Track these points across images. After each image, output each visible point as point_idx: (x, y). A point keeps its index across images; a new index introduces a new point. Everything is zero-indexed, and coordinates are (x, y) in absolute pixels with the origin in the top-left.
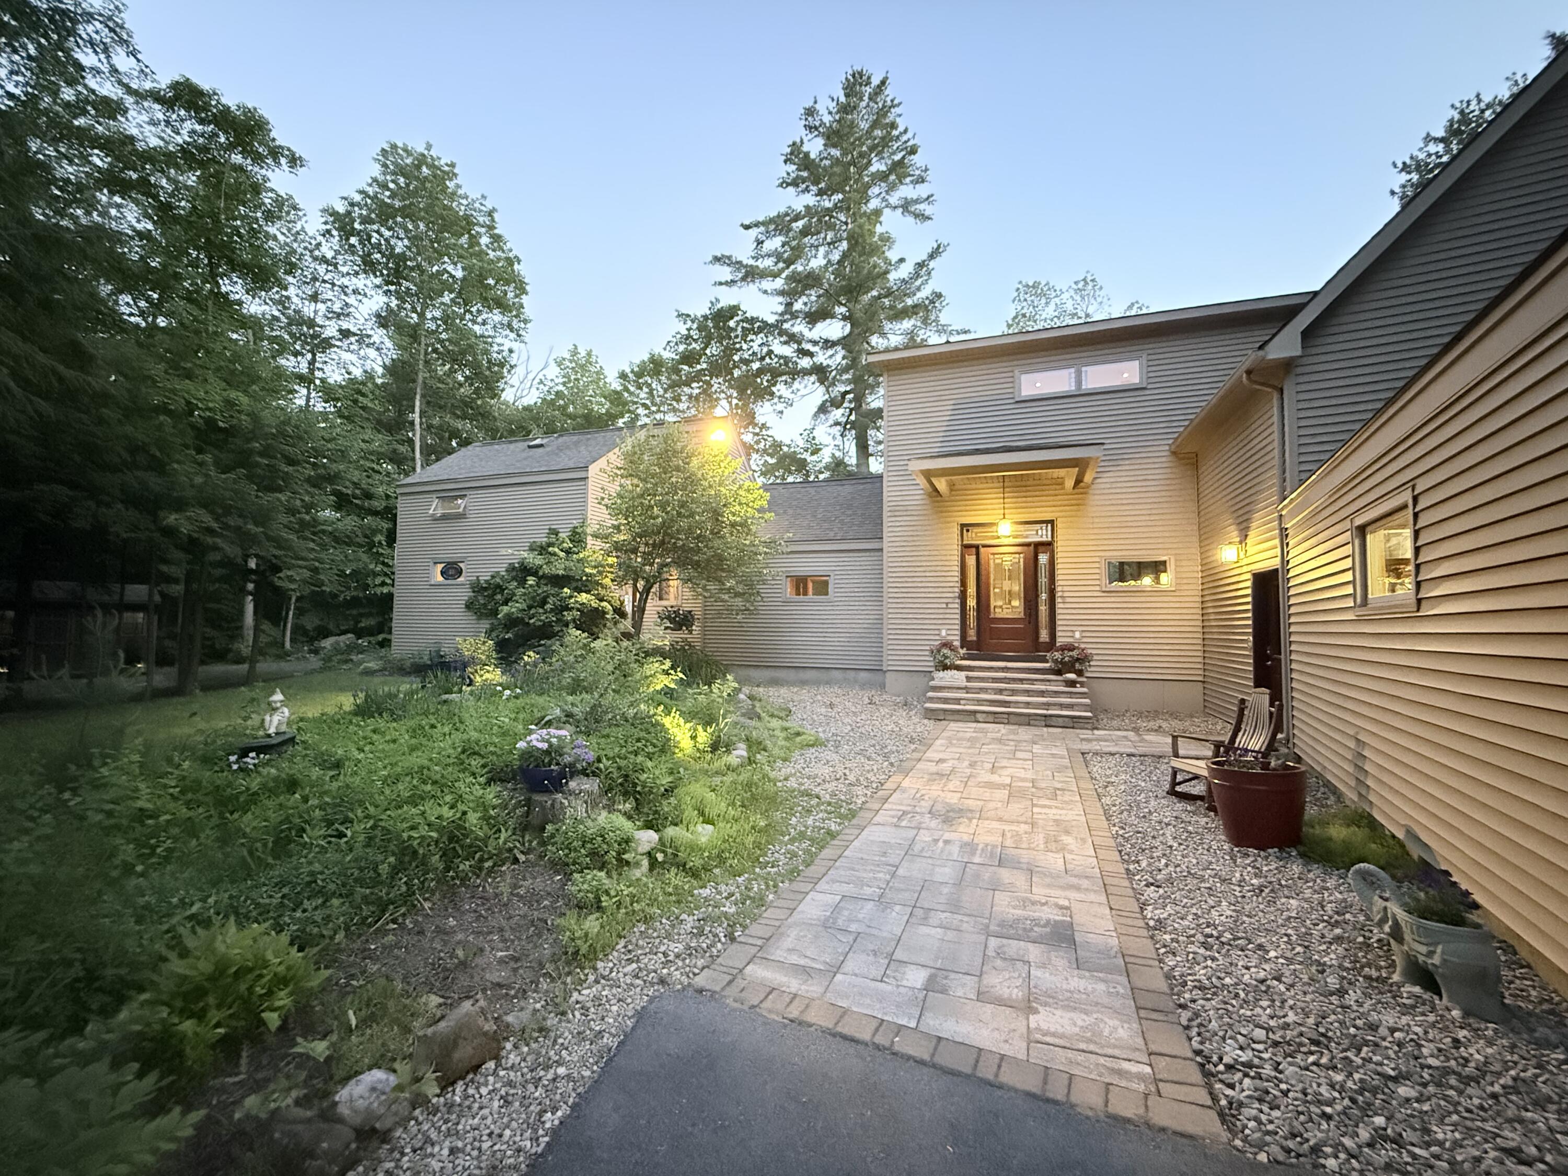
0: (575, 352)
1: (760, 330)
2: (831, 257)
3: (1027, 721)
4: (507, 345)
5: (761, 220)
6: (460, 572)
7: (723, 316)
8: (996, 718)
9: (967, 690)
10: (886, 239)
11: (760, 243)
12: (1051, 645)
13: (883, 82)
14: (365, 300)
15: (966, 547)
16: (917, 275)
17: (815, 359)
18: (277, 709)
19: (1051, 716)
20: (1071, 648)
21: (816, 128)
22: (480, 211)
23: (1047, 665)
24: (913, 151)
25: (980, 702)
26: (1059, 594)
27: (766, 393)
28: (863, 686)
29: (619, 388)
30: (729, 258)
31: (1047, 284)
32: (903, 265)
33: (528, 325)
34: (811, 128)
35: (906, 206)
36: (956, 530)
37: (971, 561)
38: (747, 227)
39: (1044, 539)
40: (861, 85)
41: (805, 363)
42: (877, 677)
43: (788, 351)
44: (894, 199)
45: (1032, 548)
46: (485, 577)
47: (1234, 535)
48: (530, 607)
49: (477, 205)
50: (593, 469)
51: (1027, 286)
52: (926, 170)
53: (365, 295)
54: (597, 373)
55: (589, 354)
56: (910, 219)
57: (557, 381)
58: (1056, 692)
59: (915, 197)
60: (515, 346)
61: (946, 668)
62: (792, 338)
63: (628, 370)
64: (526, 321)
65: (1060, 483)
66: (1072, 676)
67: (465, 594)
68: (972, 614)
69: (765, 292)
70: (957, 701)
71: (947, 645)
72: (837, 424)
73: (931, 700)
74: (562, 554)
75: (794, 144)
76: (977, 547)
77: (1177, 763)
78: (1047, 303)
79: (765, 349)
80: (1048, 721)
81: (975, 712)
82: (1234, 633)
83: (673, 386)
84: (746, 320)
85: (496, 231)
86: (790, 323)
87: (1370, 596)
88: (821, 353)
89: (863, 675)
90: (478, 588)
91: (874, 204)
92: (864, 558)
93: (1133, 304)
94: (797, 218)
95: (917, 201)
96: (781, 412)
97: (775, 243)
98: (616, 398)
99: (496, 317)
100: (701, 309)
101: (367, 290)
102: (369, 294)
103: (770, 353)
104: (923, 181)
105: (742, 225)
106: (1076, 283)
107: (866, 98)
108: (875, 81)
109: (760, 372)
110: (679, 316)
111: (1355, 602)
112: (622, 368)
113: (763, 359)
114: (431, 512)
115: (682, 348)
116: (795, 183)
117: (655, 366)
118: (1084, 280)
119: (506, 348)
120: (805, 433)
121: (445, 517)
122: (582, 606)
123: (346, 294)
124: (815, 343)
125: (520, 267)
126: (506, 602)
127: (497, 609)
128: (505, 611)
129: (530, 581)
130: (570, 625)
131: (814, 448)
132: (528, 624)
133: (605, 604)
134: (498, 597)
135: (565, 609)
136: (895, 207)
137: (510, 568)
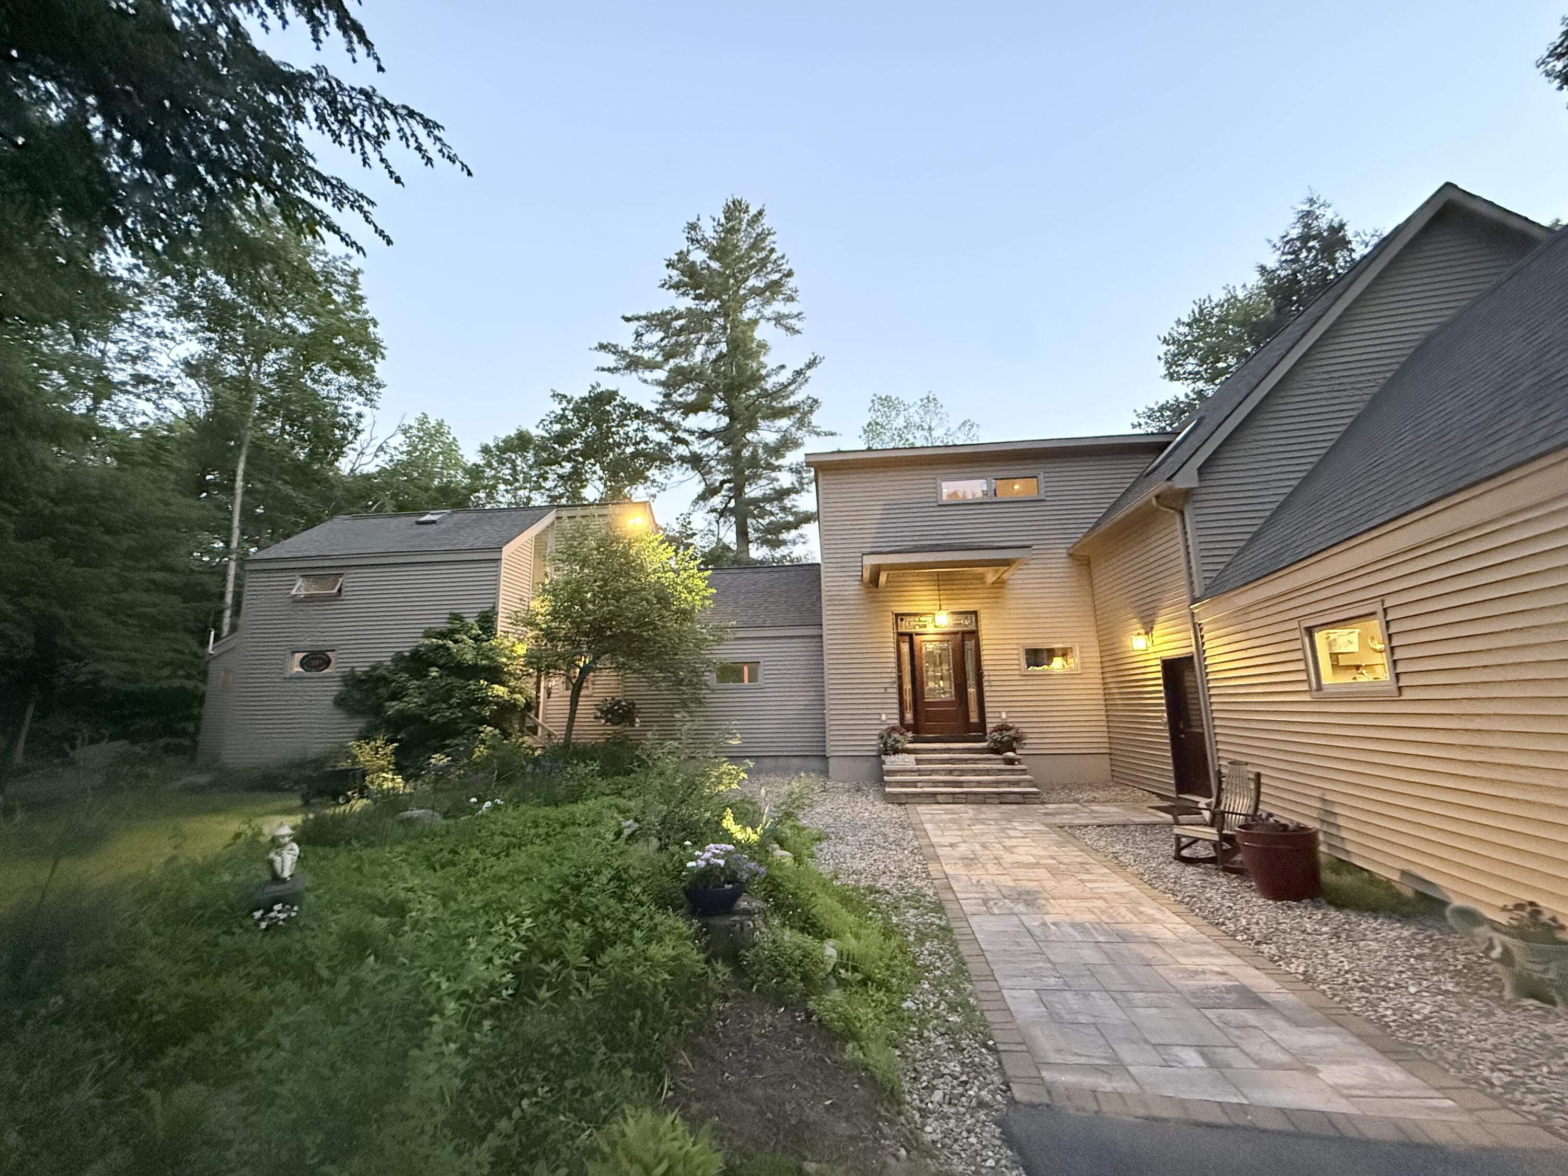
0: (423, 421)
1: (637, 416)
2: (708, 355)
3: (983, 799)
4: (354, 409)
5: (643, 314)
6: (327, 662)
7: (601, 400)
8: (954, 799)
9: (919, 772)
10: (763, 346)
11: (639, 335)
12: (985, 726)
13: (760, 213)
14: (171, 344)
15: (901, 634)
16: (793, 381)
17: (691, 447)
18: (285, 845)
19: (1004, 793)
20: (1007, 728)
21: (699, 242)
22: (342, 270)
23: (984, 744)
24: (790, 274)
25: (936, 784)
26: (985, 678)
27: (638, 476)
29: (482, 463)
30: (615, 347)
31: (898, 398)
32: (783, 371)
33: (381, 390)
34: (693, 240)
35: (778, 319)
36: (891, 618)
37: (905, 648)
38: (628, 320)
39: (969, 628)
40: (740, 211)
41: (681, 450)
43: (663, 438)
44: (768, 311)
45: (959, 636)
46: (362, 668)
47: (1138, 627)
48: (431, 702)
49: (339, 264)
50: (507, 550)
51: (880, 398)
52: (796, 291)
53: (173, 339)
54: (450, 444)
55: (440, 424)
56: (781, 331)
57: (401, 449)
58: (999, 770)
59: (786, 313)
60: (365, 410)
61: (896, 752)
62: (668, 426)
63: (492, 444)
64: (379, 386)
65: (981, 578)
66: (1011, 754)
67: (335, 688)
68: (910, 699)
69: (645, 381)
70: (914, 784)
71: (892, 729)
72: (713, 510)
73: (890, 784)
74: (472, 642)
75: (681, 252)
76: (910, 636)
77: (1177, 830)
78: (898, 415)
79: (640, 435)
81: (934, 794)
82: (1148, 711)
83: (539, 464)
84: (623, 405)
85: (357, 292)
86: (670, 412)
87: (1323, 682)
88: (696, 443)
89: (794, 761)
90: (352, 681)
91: (750, 314)
94: (679, 317)
95: (787, 317)
96: (654, 496)
97: (655, 337)
98: (475, 472)
99: (344, 379)
100: (580, 391)
101: (176, 335)
102: (178, 338)
103: (645, 438)
104: (793, 300)
105: (624, 318)
106: (922, 400)
107: (745, 223)
108: (753, 211)
109: (635, 455)
110: (553, 396)
111: (1310, 686)
112: (485, 442)
113: (638, 443)
114: (293, 592)
115: (557, 427)
116: (676, 286)
117: (522, 442)
118: (928, 398)
119: (353, 412)
120: (682, 518)
121: (310, 599)
122: (497, 699)
123: (149, 336)
124: (692, 433)
125: (376, 330)
126: (394, 697)
127: (381, 705)
128: (394, 707)
129: (434, 672)
130: (484, 721)
131: (690, 532)
132: (428, 721)
133: (517, 696)
134: (383, 691)
135: (474, 702)
136: (769, 319)
137: (399, 658)
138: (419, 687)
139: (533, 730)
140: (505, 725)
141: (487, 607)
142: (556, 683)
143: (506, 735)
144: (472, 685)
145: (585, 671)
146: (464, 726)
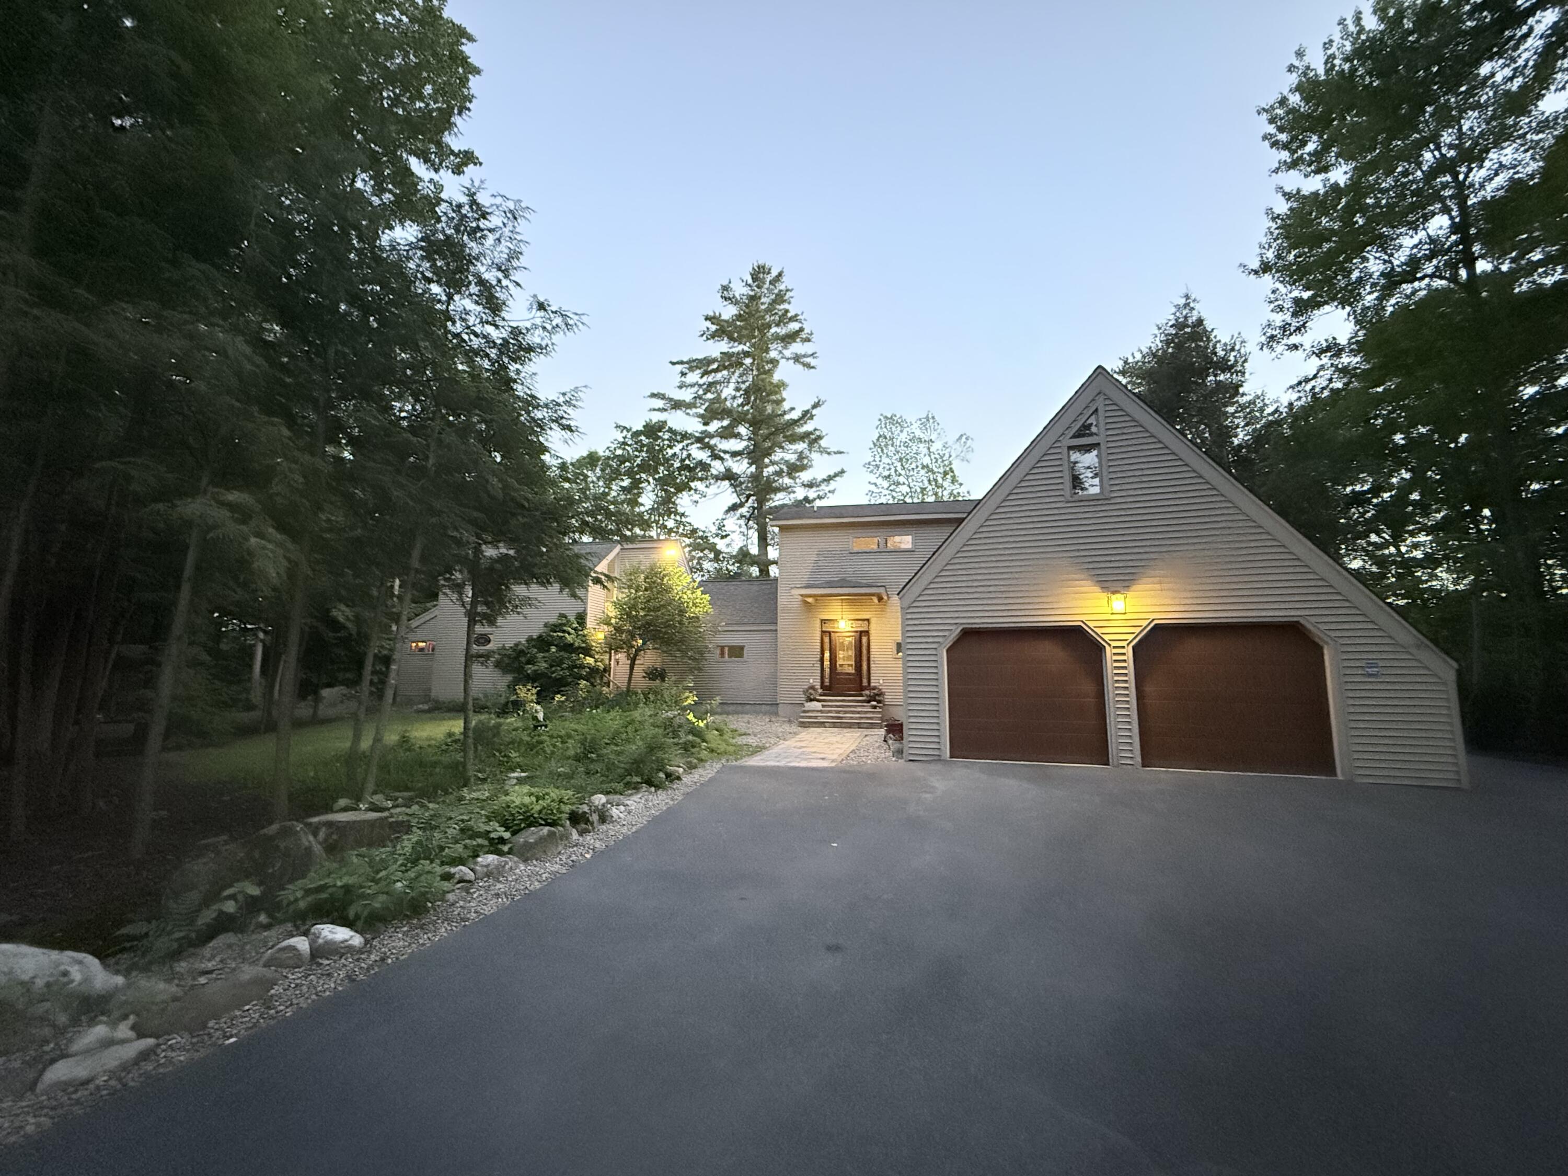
1: (682, 439)
5: (685, 360)
6: (489, 641)
7: (652, 430)
8: (834, 725)
9: (821, 711)
10: (782, 385)
11: (684, 376)
12: (869, 687)
13: (780, 274)
15: (824, 632)
16: (803, 417)
17: (725, 464)
19: (862, 723)
20: (874, 688)
21: (730, 299)
23: (864, 698)
25: (828, 717)
26: (872, 659)
27: (684, 486)
28: (765, 714)
30: (662, 395)
31: (901, 417)
34: (725, 299)
35: (797, 359)
36: (818, 622)
37: (827, 640)
38: (673, 364)
39: (865, 628)
40: (764, 274)
41: (719, 466)
42: (774, 708)
43: (704, 456)
44: (787, 353)
45: (858, 633)
46: (509, 645)
48: (551, 666)
51: (886, 417)
52: (812, 334)
56: (799, 368)
58: (865, 711)
59: (803, 353)
61: (811, 700)
63: (568, 463)
66: (874, 703)
67: (495, 656)
68: (827, 671)
69: (688, 414)
70: (816, 717)
71: (813, 688)
72: (743, 518)
73: (803, 717)
74: (573, 632)
76: (829, 633)
78: (902, 431)
79: (685, 453)
80: (859, 726)
81: (824, 723)
84: (671, 432)
88: (730, 460)
89: (764, 708)
90: (504, 653)
91: (773, 354)
92: (768, 635)
93: (962, 436)
94: (714, 360)
95: (805, 356)
96: (697, 502)
100: (637, 425)
103: (689, 456)
104: (809, 342)
105: (670, 362)
106: (922, 419)
107: (768, 283)
108: (774, 273)
109: (681, 469)
110: (619, 427)
113: (683, 460)
115: (619, 450)
116: (712, 335)
117: (592, 460)
118: (927, 417)
120: (717, 523)
122: (589, 665)
124: (725, 452)
126: (528, 662)
127: (523, 668)
128: (530, 669)
129: (553, 649)
130: (581, 677)
131: (724, 534)
132: (551, 677)
133: (599, 664)
134: (523, 659)
135: (575, 667)
136: (788, 359)
137: (530, 639)
138: (544, 657)
139: (608, 684)
140: (593, 680)
141: (581, 610)
142: (621, 656)
143: (593, 685)
144: (574, 656)
145: (638, 650)
146: (570, 680)
